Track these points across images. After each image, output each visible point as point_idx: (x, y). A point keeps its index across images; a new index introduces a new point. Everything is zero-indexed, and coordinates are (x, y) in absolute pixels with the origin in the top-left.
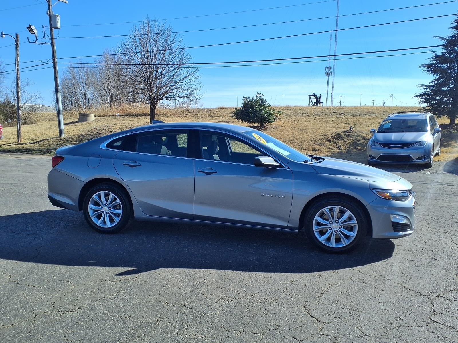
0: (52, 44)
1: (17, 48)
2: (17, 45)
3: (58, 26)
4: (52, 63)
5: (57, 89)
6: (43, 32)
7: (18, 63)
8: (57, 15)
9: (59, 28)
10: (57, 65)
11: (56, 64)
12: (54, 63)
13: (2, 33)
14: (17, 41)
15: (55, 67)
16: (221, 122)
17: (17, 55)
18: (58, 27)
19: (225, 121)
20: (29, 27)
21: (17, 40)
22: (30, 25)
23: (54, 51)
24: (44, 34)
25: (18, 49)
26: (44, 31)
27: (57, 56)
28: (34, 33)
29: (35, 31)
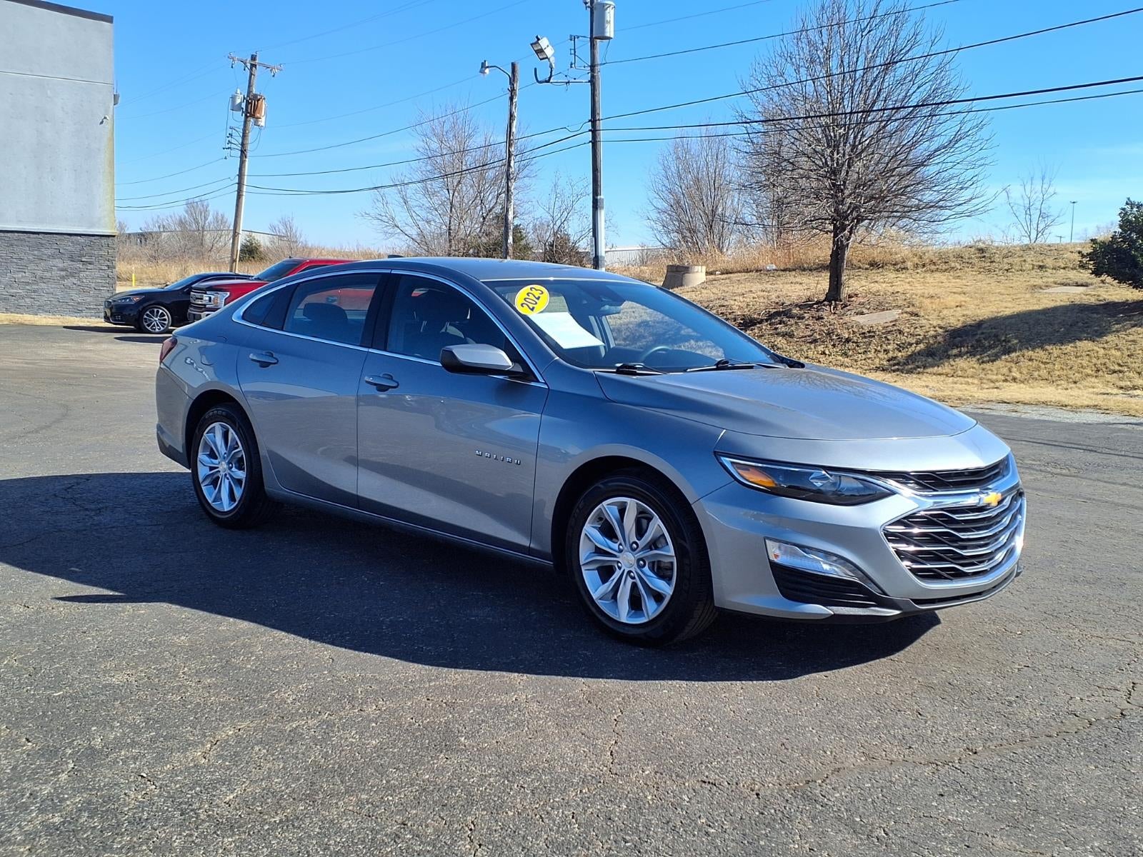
0: (593, 82)
1: (511, 99)
2: (513, 91)
3: (610, 31)
4: (590, 131)
5: (597, 199)
6: (573, 52)
7: (512, 138)
8: (607, 4)
9: (609, 38)
10: (602, 136)
11: (599, 134)
12: (594, 131)
13: (483, 65)
14: (514, 81)
15: (594, 143)
16: (1066, 285)
17: (511, 116)
18: (608, 35)
19: (1079, 283)
20: (535, 43)
21: (512, 81)
22: (537, 37)
23: (597, 99)
24: (573, 56)
25: (514, 101)
26: (575, 49)
27: (602, 114)
28: (545, 56)
29: (549, 52)
